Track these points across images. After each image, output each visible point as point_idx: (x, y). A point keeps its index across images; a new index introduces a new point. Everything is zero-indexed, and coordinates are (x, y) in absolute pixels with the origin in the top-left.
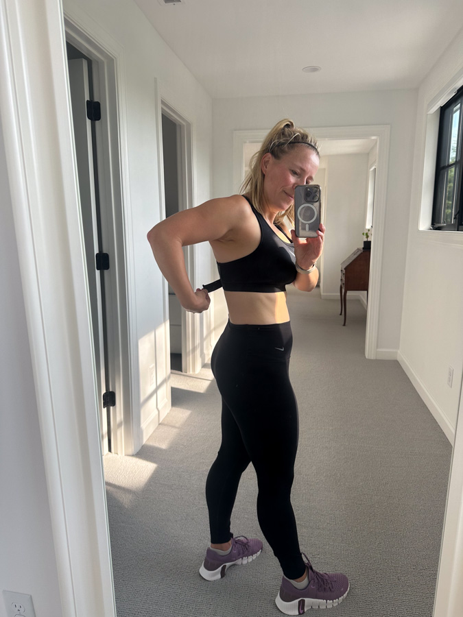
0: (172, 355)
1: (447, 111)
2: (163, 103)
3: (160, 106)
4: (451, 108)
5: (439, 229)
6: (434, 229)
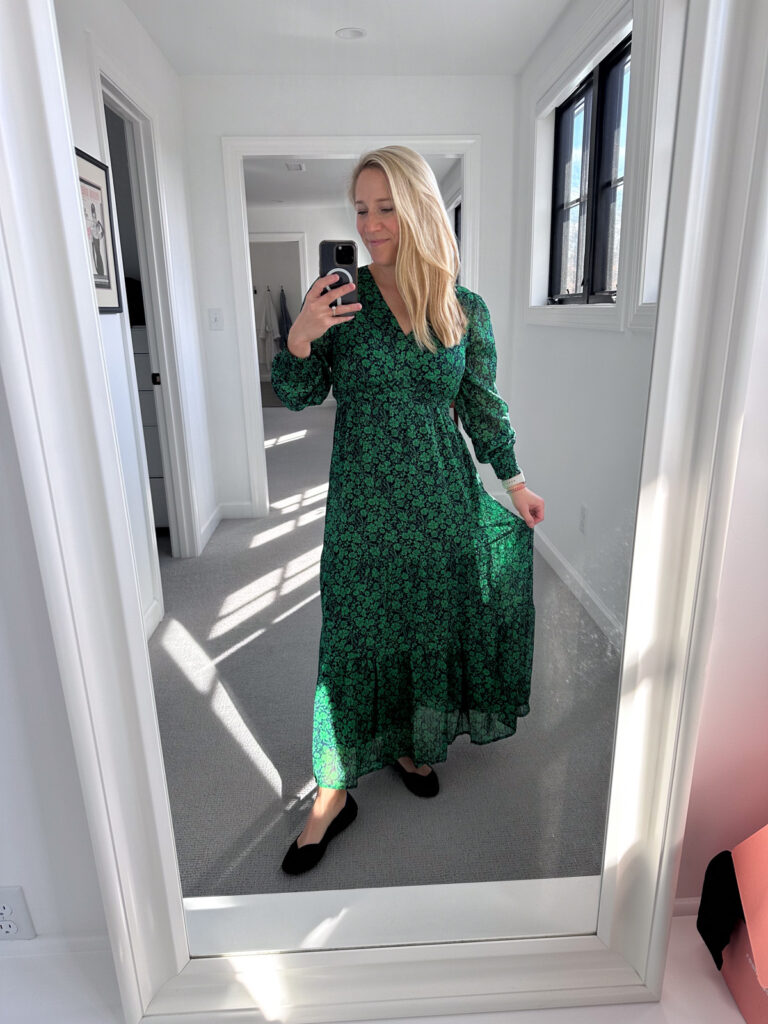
1: (566, 115)
2: (104, 81)
3: (100, 87)
4: (571, 110)
5: (561, 302)
6: (553, 302)
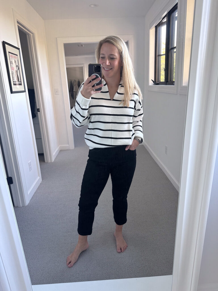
0: (39, 154)
3: (17, 24)
4: (160, 27)
6: (155, 85)
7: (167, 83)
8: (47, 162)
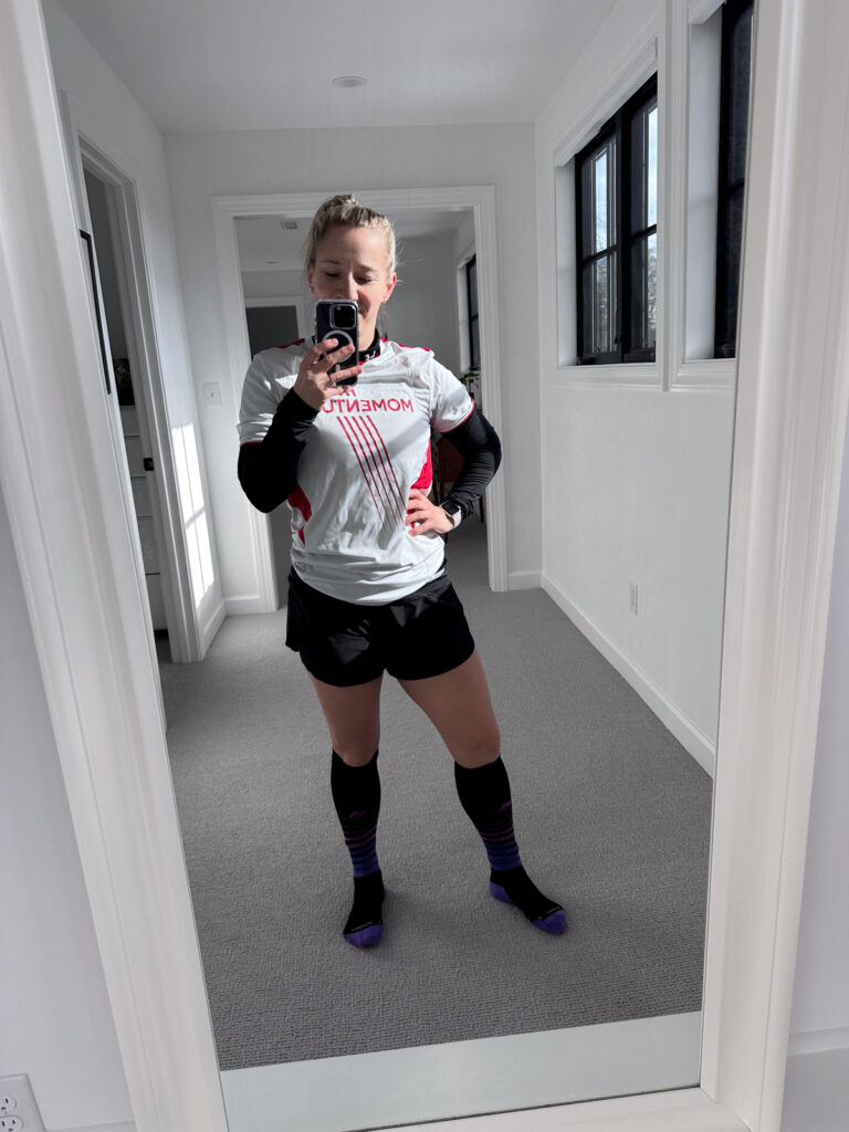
0: (156, 634)
1: (586, 162)
4: (592, 157)
5: (590, 362)
6: (581, 364)
7: (626, 356)
8: (181, 663)
